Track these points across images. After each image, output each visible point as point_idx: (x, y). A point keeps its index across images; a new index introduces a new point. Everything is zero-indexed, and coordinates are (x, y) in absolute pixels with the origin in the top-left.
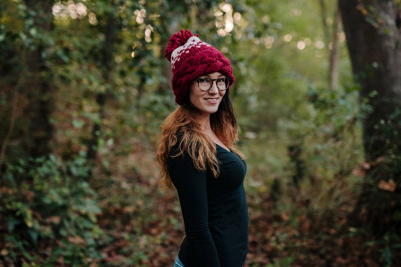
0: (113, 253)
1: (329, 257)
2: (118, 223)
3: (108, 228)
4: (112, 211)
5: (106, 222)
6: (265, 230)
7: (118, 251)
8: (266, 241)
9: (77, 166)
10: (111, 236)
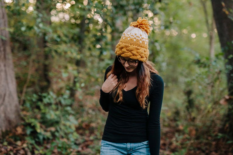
0: (85, 148)
1: (207, 151)
2: (87, 132)
3: (81, 135)
4: (84, 125)
5: (81, 131)
6: (171, 138)
7: (87, 146)
8: (171, 144)
9: (65, 99)
10: (83, 139)
